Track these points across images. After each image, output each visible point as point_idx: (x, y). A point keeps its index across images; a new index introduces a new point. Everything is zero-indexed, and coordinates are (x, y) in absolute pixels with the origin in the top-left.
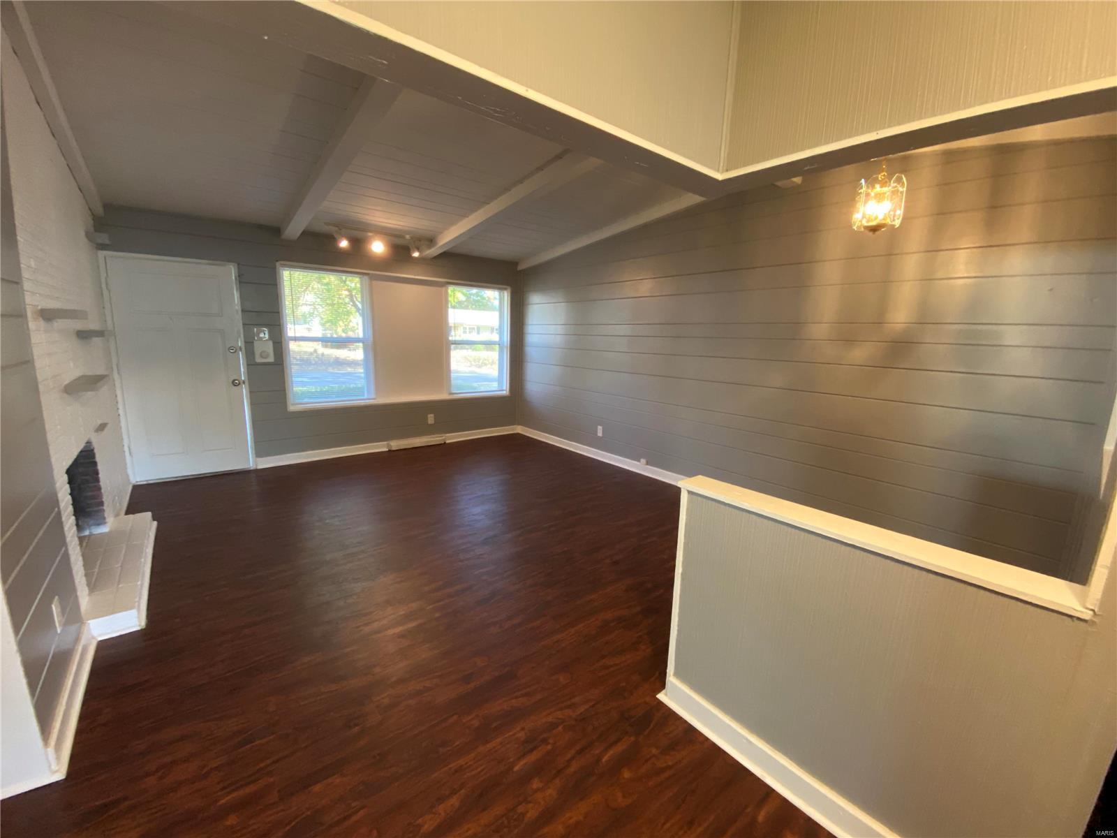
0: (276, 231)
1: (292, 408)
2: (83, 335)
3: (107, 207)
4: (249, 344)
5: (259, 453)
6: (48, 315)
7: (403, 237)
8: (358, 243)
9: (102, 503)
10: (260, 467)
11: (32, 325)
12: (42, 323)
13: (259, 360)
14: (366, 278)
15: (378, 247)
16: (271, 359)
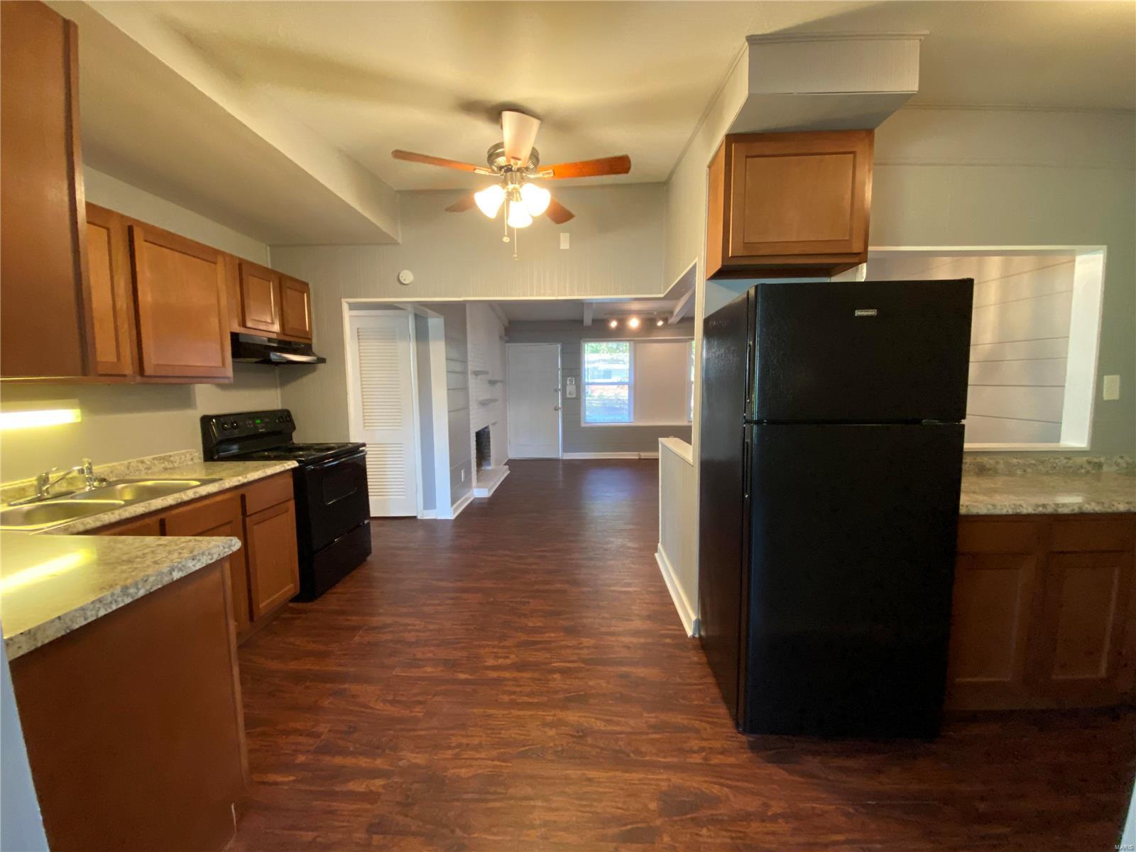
0: (582, 321)
1: (583, 425)
2: (492, 383)
3: (510, 322)
4: (564, 386)
5: (565, 450)
6: (476, 373)
7: (652, 313)
8: (622, 323)
9: (490, 456)
10: (564, 458)
11: (470, 377)
12: (474, 376)
13: (568, 396)
14: (632, 342)
15: (634, 323)
16: (574, 396)
